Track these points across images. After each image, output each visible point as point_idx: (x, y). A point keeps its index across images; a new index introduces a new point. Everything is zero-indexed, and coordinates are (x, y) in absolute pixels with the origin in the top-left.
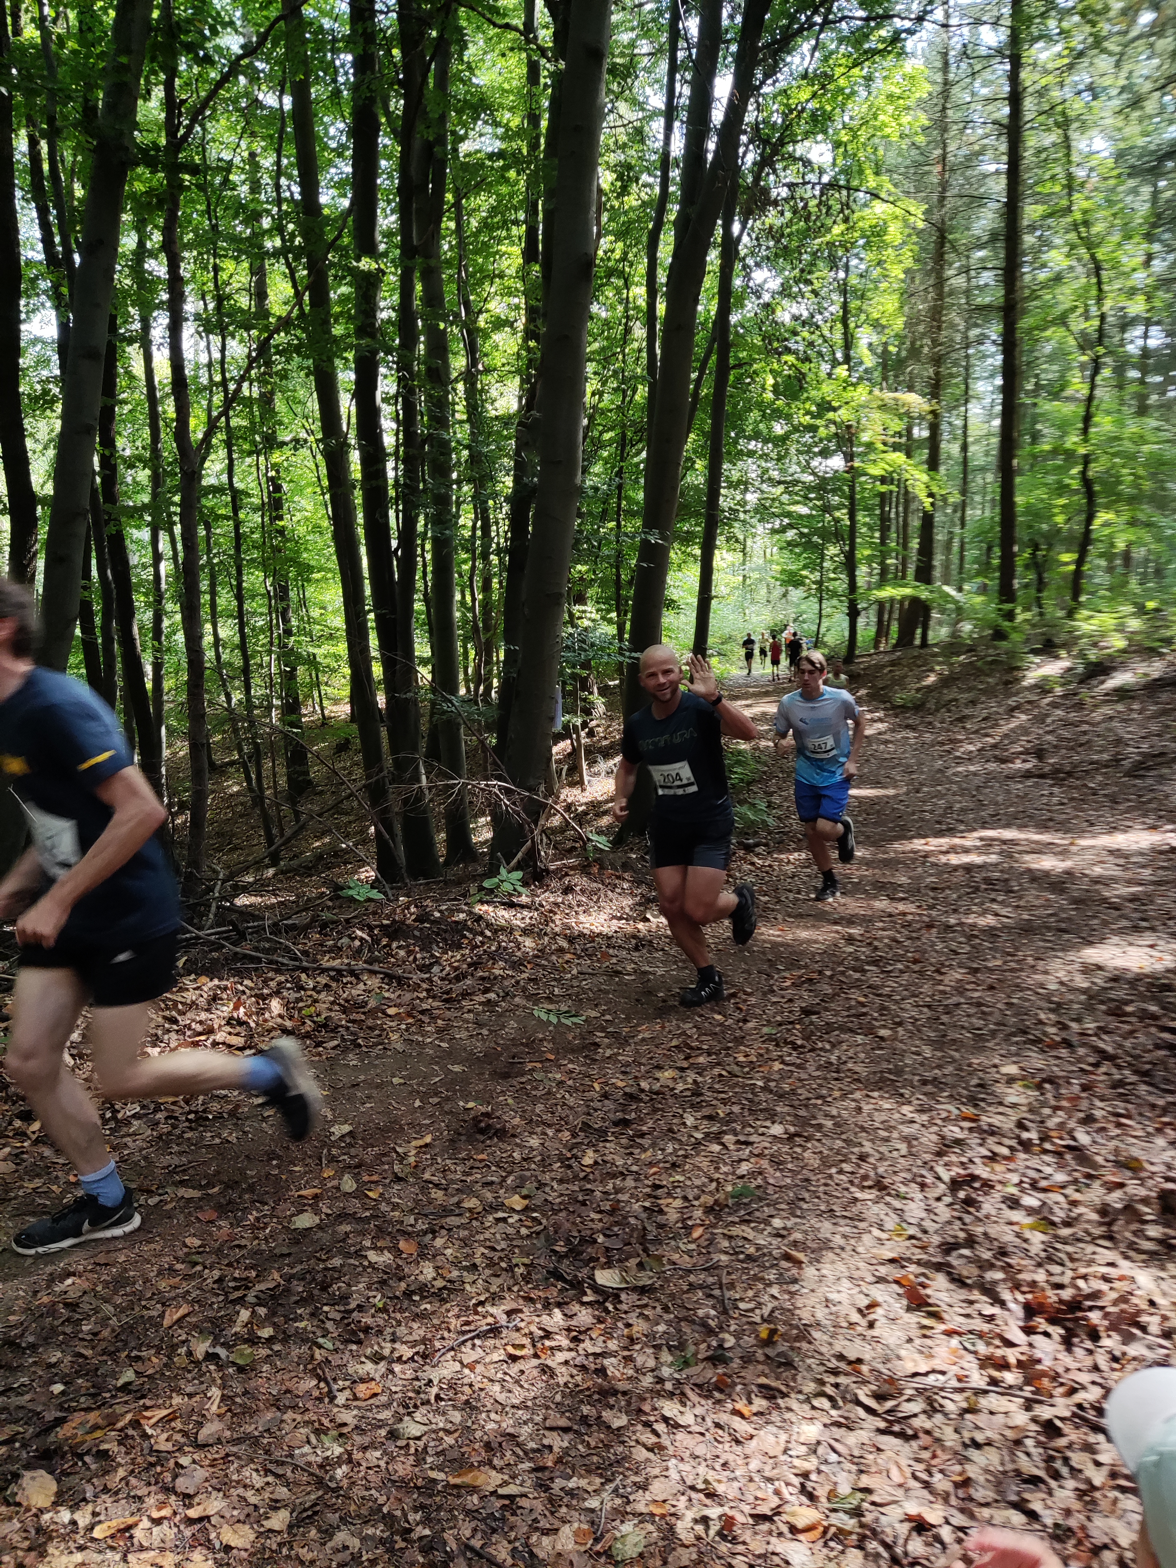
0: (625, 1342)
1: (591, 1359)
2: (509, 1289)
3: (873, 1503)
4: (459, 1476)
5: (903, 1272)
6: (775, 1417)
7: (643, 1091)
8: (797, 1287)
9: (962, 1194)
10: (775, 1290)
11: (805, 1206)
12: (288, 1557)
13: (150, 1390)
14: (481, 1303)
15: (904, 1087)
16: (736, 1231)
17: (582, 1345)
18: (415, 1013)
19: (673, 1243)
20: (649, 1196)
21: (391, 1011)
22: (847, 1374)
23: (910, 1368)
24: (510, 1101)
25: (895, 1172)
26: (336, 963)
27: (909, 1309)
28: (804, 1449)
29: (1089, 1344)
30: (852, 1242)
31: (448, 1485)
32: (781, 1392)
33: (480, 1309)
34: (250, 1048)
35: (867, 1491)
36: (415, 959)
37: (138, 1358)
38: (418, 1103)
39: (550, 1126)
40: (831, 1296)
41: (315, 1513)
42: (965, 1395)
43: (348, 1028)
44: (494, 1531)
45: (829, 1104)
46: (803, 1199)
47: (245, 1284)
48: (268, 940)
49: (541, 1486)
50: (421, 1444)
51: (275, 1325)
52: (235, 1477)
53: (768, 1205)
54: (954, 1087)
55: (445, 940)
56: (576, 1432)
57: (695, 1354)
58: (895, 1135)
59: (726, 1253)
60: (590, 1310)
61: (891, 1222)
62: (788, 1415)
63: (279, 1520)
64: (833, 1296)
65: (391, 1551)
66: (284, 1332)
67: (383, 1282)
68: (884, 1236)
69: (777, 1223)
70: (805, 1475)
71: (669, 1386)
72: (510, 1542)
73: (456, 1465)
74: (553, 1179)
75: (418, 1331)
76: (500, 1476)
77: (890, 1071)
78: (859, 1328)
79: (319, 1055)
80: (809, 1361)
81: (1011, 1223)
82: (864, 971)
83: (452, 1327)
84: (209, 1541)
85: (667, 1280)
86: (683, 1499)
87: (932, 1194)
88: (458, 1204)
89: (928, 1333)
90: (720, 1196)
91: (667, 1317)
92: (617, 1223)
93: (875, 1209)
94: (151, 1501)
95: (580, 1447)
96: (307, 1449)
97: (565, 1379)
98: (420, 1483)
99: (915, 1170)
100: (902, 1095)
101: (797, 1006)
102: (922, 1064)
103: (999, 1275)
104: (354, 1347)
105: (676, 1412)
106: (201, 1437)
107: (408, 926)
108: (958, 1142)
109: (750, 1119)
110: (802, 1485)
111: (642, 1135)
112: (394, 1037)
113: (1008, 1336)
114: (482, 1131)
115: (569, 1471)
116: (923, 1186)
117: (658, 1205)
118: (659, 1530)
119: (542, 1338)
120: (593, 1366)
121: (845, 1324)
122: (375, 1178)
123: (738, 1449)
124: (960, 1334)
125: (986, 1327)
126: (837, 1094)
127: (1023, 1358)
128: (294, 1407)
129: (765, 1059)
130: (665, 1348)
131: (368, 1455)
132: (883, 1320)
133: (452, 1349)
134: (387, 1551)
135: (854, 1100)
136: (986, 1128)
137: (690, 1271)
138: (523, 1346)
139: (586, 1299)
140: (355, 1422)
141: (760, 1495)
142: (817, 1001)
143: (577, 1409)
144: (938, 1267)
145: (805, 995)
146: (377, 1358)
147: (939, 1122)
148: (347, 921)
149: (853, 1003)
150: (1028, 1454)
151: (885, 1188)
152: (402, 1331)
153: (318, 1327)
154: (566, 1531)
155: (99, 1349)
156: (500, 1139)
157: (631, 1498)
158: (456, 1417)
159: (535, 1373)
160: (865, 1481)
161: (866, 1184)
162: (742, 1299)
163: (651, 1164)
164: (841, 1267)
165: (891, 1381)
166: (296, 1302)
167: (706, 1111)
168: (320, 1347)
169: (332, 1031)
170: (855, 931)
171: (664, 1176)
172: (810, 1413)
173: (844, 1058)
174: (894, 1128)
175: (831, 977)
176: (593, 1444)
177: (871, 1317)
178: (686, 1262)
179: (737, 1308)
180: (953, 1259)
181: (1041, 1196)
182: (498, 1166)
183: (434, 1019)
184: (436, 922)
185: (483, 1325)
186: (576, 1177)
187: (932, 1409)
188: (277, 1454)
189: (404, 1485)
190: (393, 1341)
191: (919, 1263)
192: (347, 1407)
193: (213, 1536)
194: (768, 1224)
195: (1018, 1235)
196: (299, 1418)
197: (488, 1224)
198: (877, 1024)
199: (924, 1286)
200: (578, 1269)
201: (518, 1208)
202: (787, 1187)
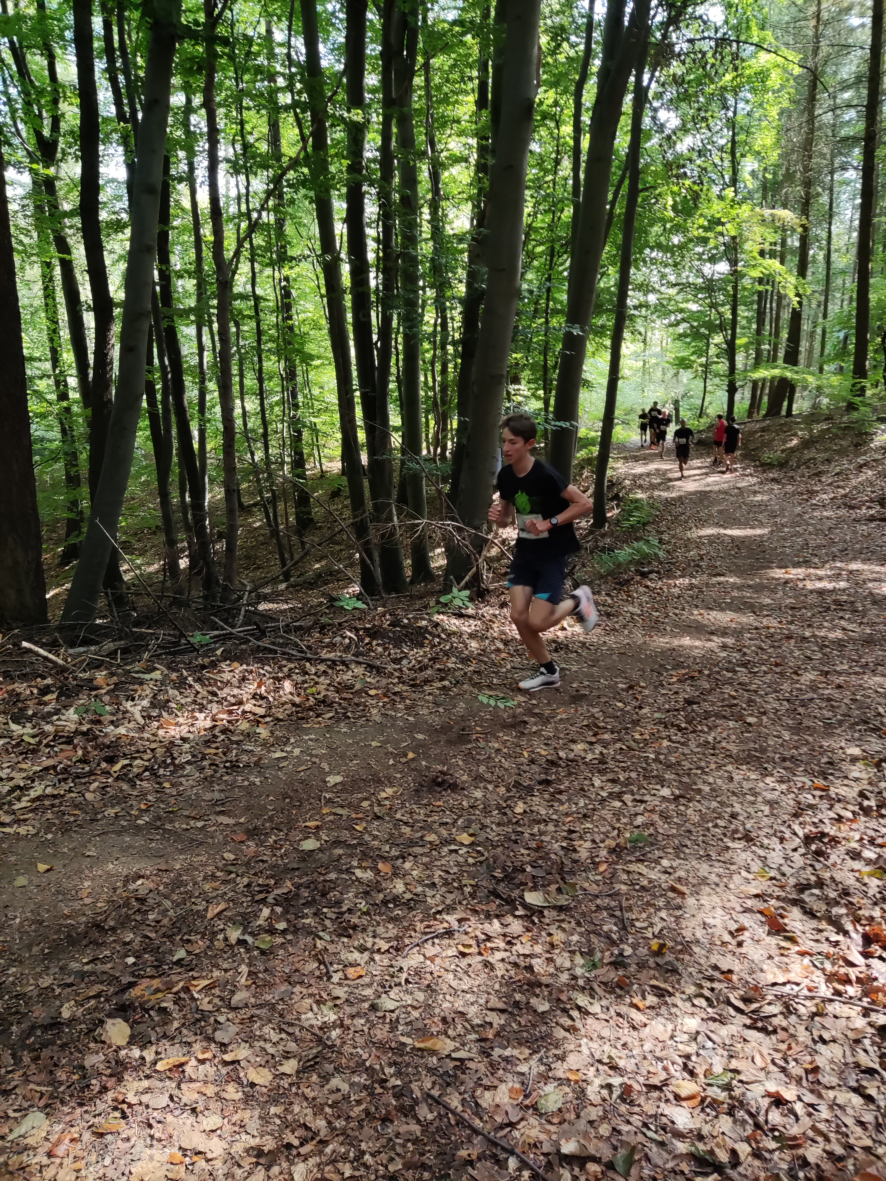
0: (547, 947)
1: (522, 958)
2: (460, 903)
3: (740, 1081)
4: (423, 1041)
5: (766, 905)
6: (663, 1010)
7: (561, 759)
8: (681, 912)
9: (813, 847)
10: (663, 914)
11: (687, 851)
12: (297, 1094)
13: (196, 965)
14: (439, 912)
15: (768, 762)
16: (633, 867)
17: (515, 948)
18: (390, 695)
19: (584, 874)
20: (566, 838)
21: (372, 692)
22: (720, 981)
23: (771, 979)
24: (460, 763)
25: (759, 828)
26: (331, 656)
27: (769, 934)
28: (686, 1037)
30: (725, 880)
31: (414, 1048)
32: (668, 992)
33: (438, 916)
34: (269, 716)
35: (736, 1071)
36: (389, 654)
37: (189, 941)
38: (391, 762)
39: (490, 782)
40: (708, 921)
41: (316, 1063)
42: (815, 1002)
43: (340, 704)
44: (448, 1085)
45: (707, 774)
46: (686, 846)
47: (266, 889)
48: (282, 637)
49: (484, 1053)
50: (394, 1015)
51: (288, 921)
52: (258, 1033)
53: (658, 849)
54: (807, 763)
55: (411, 640)
56: (510, 1013)
57: (601, 960)
58: (760, 799)
59: (626, 884)
60: (520, 922)
61: (756, 866)
62: (674, 1010)
63: (290, 1067)
65: (372, 1094)
66: (294, 926)
67: (367, 893)
68: (750, 876)
69: (665, 863)
70: (688, 1057)
71: (581, 982)
72: (460, 1094)
73: (420, 1033)
74: (492, 823)
75: (393, 931)
76: (453, 1043)
77: (756, 750)
78: (730, 946)
79: (319, 723)
80: (690, 970)
81: (852, 871)
82: (735, 672)
83: (417, 929)
84: (239, 1078)
85: (579, 902)
86: (593, 1069)
87: (789, 846)
88: (422, 837)
89: (786, 953)
90: (621, 840)
91: (578, 929)
92: (541, 858)
93: (744, 855)
94: (197, 1047)
95: (513, 1025)
96: (310, 1015)
97: (502, 973)
98: (393, 1045)
99: (775, 827)
100: (766, 769)
101: (681, 697)
102: (782, 745)
103: (843, 911)
104: (346, 940)
105: (586, 1002)
106: (233, 1002)
107: (384, 629)
108: (811, 807)
109: (645, 783)
110: (685, 1064)
111: (561, 792)
112: (374, 711)
113: (850, 958)
114: (439, 785)
115: (505, 1043)
116: (782, 840)
117: (573, 846)
118: (574, 1091)
119: (484, 940)
120: (523, 964)
121: (719, 943)
122: (360, 815)
123: (635, 1034)
124: (811, 955)
125: (832, 950)
126: (713, 766)
127: (862, 976)
128: (301, 983)
129: (656, 737)
130: (578, 953)
131: (355, 1022)
132: (749, 941)
133: (418, 945)
134: (369, 1095)
135: (726, 771)
136: (834, 796)
137: (597, 896)
138: (470, 946)
139: (517, 913)
140: (346, 996)
141: (652, 1070)
142: (697, 693)
143: (511, 996)
144: (795, 902)
145: (688, 689)
146: (362, 949)
147: (796, 790)
148: (340, 624)
149: (726, 696)
150: (865, 1051)
151: (752, 840)
152: (380, 930)
153: (319, 923)
154: (503, 1088)
155: (160, 933)
156: (453, 791)
157: (553, 1066)
158: (421, 996)
159: (480, 966)
160: (734, 1064)
161: (736, 836)
162: (637, 920)
163: (567, 815)
164: (715, 899)
165: (756, 988)
166: (303, 904)
167: (610, 776)
168: (321, 938)
169: (328, 706)
170: (730, 641)
171: (577, 824)
172: (691, 1010)
173: (718, 739)
174: (759, 794)
175: (709, 676)
176: (523, 1023)
177: (740, 938)
178: (594, 889)
179: (634, 926)
180: (805, 896)
181: (878, 850)
182: (451, 811)
183: (403, 699)
184: (404, 627)
185: (440, 928)
186: (510, 822)
187: (789, 1011)
188: (289, 1018)
189: (381, 1046)
190: (374, 937)
191: (778, 898)
192: (339, 984)
193: (242, 1075)
194: (658, 863)
195: (858, 880)
196: (305, 991)
197: (443, 854)
198: (746, 713)
199: (782, 917)
200: (511, 890)
201: (466, 843)
202: (673, 836)
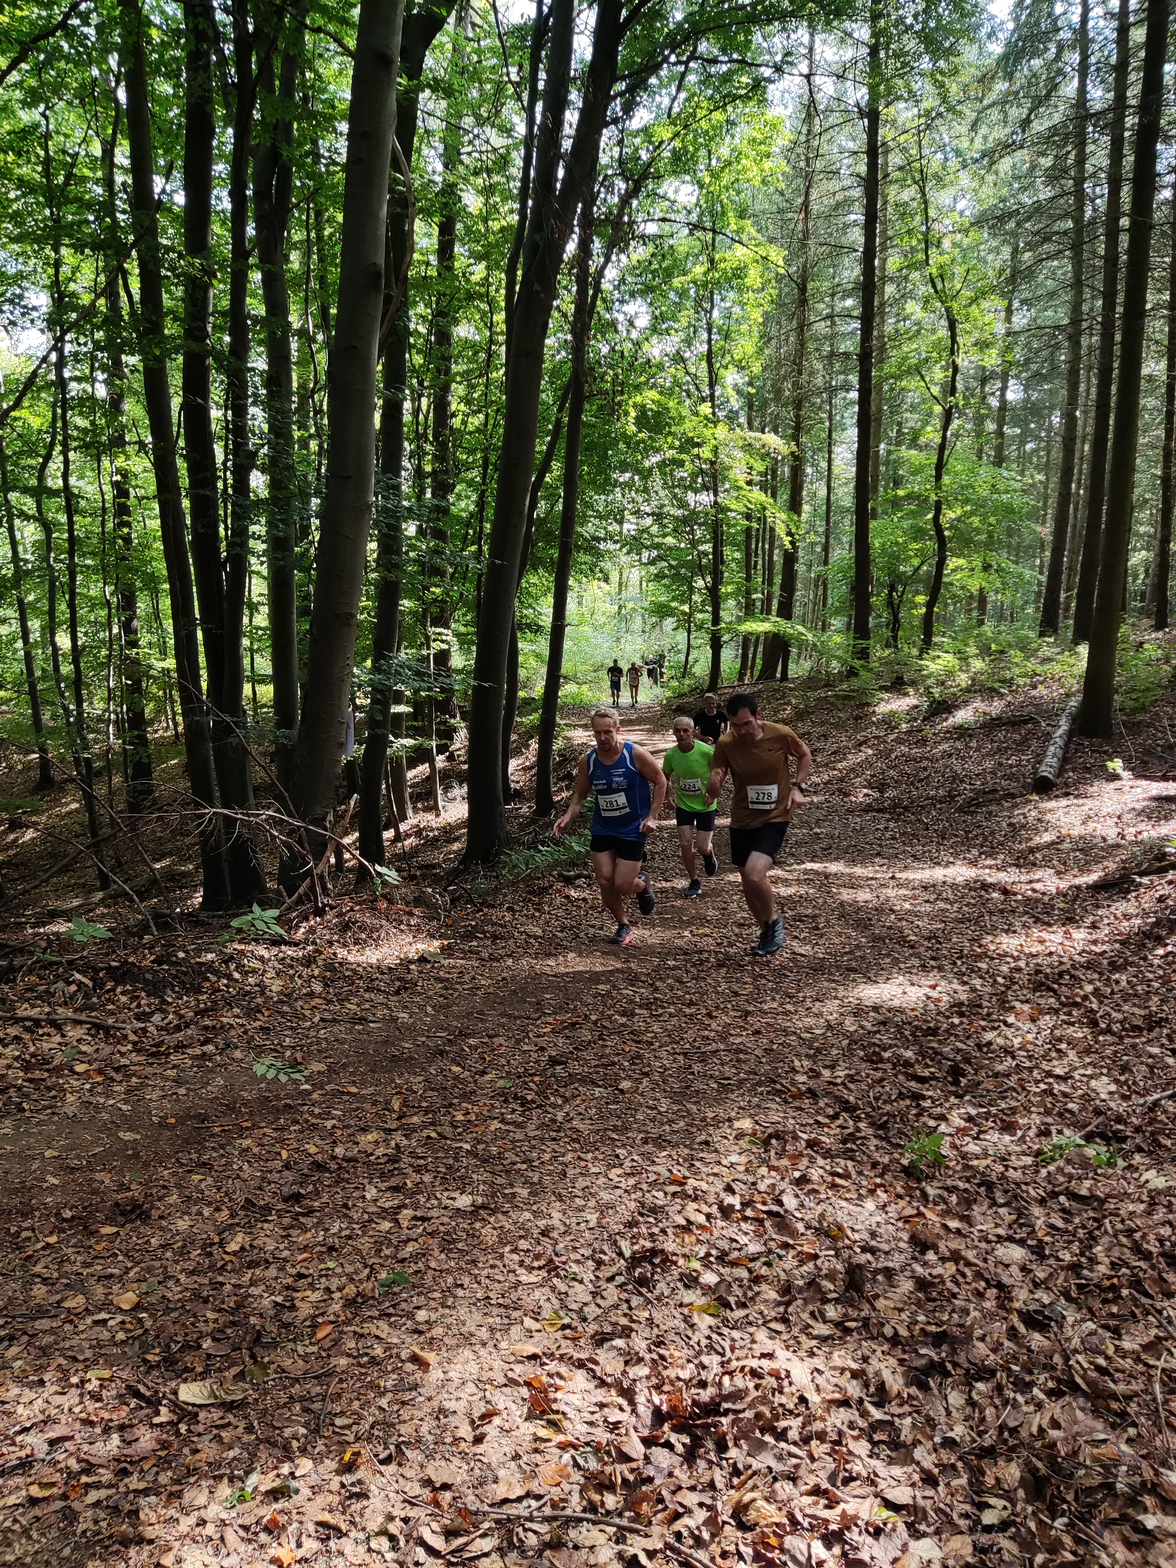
0: (181, 1474)
1: (129, 1497)
2: (70, 1410)
5: (539, 1371)
7: (334, 1158)
8: (414, 1393)
9: (638, 1272)
10: (383, 1402)
11: (460, 1292)
14: (25, 1430)
15: (624, 1146)
16: (370, 1328)
17: (126, 1480)
18: (109, 1070)
19: (291, 1345)
20: (288, 1288)
22: (424, 1504)
23: (502, 1493)
25: (575, 1249)
26: (37, 1012)
27: (529, 1418)
29: (712, 1456)
30: (498, 1335)
32: (339, 1530)
33: (18, 1439)
36: (139, 1006)
39: (209, 1204)
40: (447, 1405)
42: (555, 1524)
43: (20, 1088)
45: (532, 1168)
46: (461, 1286)
53: (420, 1294)
54: (675, 1146)
55: (183, 983)
57: (257, 1487)
58: (592, 1203)
59: (349, 1355)
60: (157, 1433)
61: (549, 1310)
62: (336, 1562)
64: (450, 1405)
68: (536, 1326)
69: (422, 1315)
71: (210, 1530)
74: (183, 1270)
78: (463, 1444)
81: (681, 1305)
82: (633, 1015)
85: (266, 1392)
87: (606, 1273)
88: (58, 1302)
89: (542, 1446)
90: (369, 1285)
91: (246, 1438)
92: (233, 1324)
93: (537, 1294)
97: (85, 1526)
99: (596, 1245)
100: (617, 1156)
101: (546, 1055)
102: (653, 1120)
103: (645, 1371)
107: (143, 968)
108: (655, 1210)
109: (439, 1190)
111: (310, 1212)
112: (71, 1099)
113: (626, 1449)
116: (598, 1264)
117: (293, 1300)
119: (80, 1473)
120: (128, 1507)
121: (448, 1440)
125: (606, 1437)
126: (547, 1157)
127: (631, 1478)
129: (484, 1118)
130: (226, 1480)
132: (495, 1432)
135: (562, 1163)
136: (691, 1192)
137: (297, 1380)
138: (53, 1484)
139: (156, 1420)
142: (571, 1049)
144: (581, 1364)
145: (561, 1042)
147: (645, 1187)
149: (607, 1051)
151: (556, 1268)
156: (144, 1222)
159: (54, 1519)
161: (536, 1264)
162: (342, 1413)
163: (305, 1248)
164: (473, 1368)
165: (473, 1511)
167: (393, 1182)
171: (314, 1263)
173: (572, 1115)
174: (594, 1195)
175: (595, 1023)
177: (483, 1429)
178: (297, 1369)
179: (333, 1425)
180: (601, 1353)
181: (725, 1271)
182: (126, 1255)
183: (130, 1076)
184: (178, 963)
186: (211, 1267)
187: (509, 1545)
191: (561, 1359)
194: (411, 1316)
195: (686, 1319)
197: (82, 1328)
198: (623, 1075)
199: (556, 1388)
200: (164, 1382)
201: (126, 1307)
202: (448, 1271)
